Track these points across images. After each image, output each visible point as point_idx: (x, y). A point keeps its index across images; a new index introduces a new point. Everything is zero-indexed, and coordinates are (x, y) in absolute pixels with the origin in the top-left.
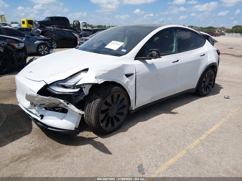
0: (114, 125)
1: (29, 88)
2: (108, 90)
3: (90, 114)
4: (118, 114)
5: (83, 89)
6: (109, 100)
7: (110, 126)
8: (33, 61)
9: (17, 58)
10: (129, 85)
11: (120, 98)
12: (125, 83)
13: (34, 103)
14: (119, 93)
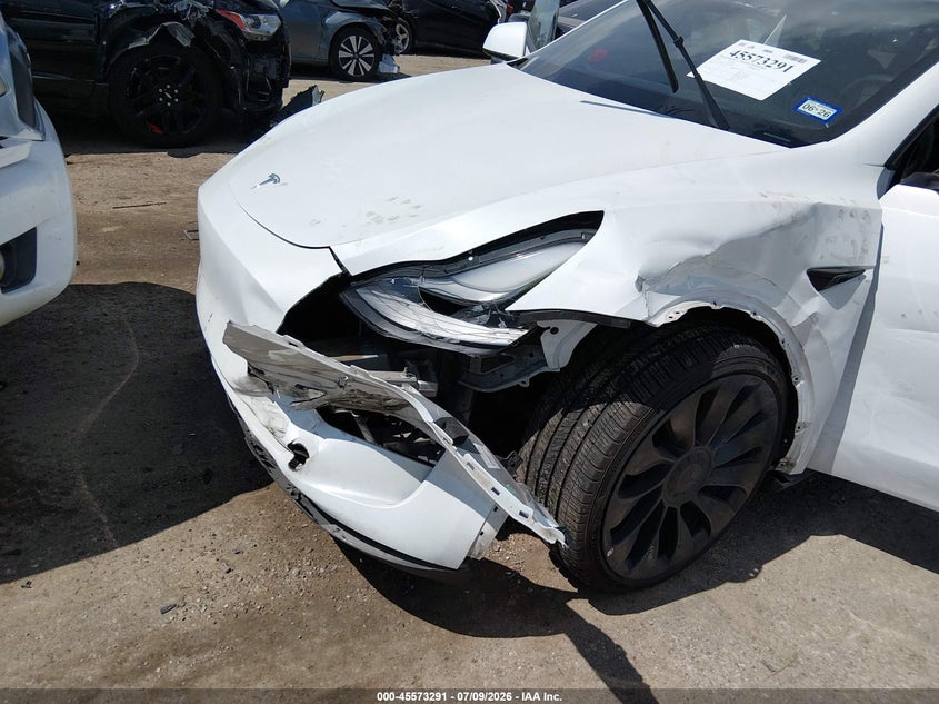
0: (673, 552)
1: (249, 275)
2: (689, 363)
3: (556, 485)
4: (707, 491)
5: (546, 338)
6: (681, 422)
7: (650, 557)
8: (310, 105)
9: (245, 81)
10: (819, 334)
11: (746, 411)
12: (798, 320)
13: (267, 374)
14: (749, 381)
